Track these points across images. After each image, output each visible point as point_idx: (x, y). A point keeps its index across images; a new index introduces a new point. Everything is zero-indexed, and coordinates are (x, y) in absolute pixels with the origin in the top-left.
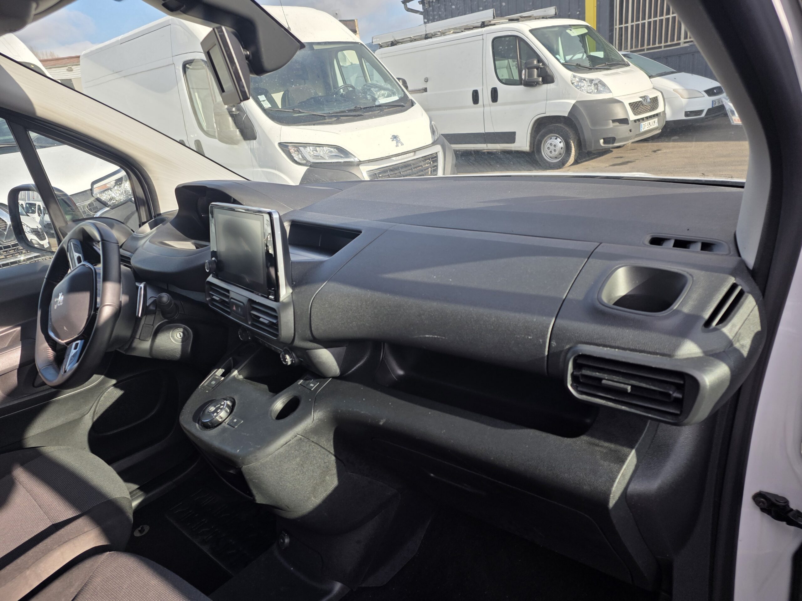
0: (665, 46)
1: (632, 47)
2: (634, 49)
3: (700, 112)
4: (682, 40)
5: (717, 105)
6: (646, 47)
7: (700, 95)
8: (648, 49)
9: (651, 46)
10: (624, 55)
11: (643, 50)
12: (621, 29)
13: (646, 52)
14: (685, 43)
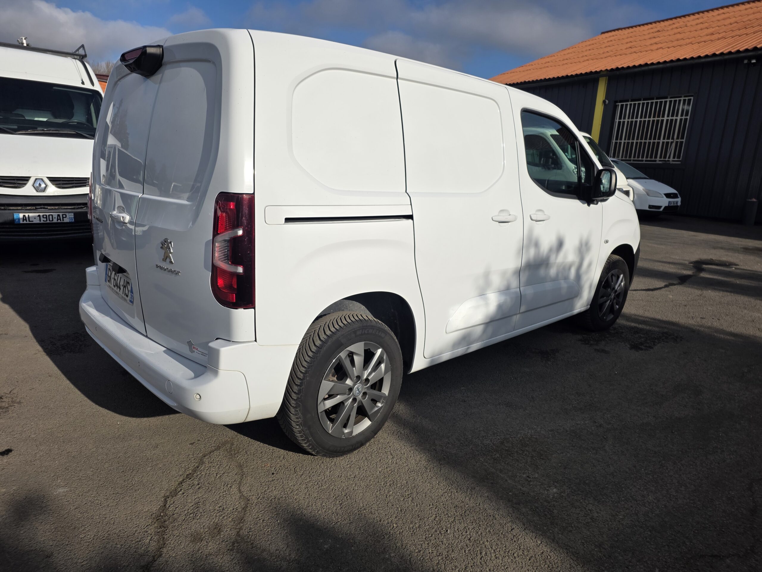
0: (646, 161)
1: (622, 157)
2: (624, 159)
3: (660, 207)
4: (658, 159)
5: (672, 205)
6: (644, 159)
7: (661, 196)
8: (634, 160)
9: (636, 159)
10: (612, 161)
11: (630, 160)
12: (616, 143)
13: (632, 162)
14: (660, 161)
